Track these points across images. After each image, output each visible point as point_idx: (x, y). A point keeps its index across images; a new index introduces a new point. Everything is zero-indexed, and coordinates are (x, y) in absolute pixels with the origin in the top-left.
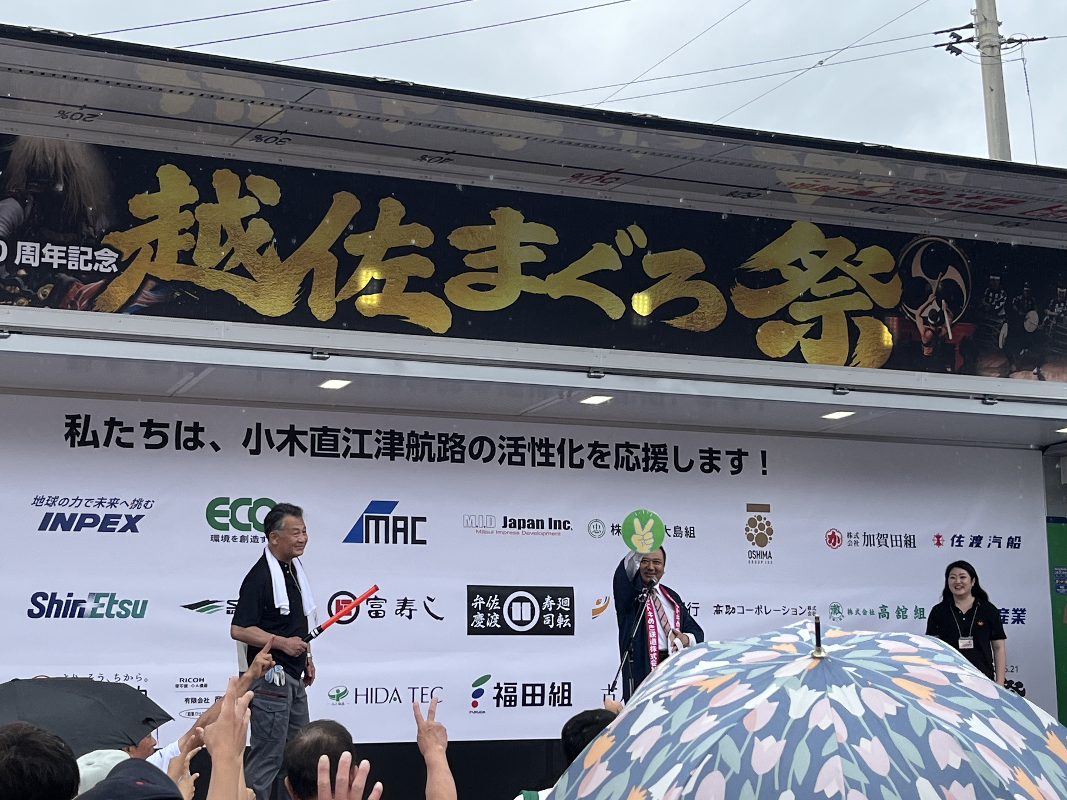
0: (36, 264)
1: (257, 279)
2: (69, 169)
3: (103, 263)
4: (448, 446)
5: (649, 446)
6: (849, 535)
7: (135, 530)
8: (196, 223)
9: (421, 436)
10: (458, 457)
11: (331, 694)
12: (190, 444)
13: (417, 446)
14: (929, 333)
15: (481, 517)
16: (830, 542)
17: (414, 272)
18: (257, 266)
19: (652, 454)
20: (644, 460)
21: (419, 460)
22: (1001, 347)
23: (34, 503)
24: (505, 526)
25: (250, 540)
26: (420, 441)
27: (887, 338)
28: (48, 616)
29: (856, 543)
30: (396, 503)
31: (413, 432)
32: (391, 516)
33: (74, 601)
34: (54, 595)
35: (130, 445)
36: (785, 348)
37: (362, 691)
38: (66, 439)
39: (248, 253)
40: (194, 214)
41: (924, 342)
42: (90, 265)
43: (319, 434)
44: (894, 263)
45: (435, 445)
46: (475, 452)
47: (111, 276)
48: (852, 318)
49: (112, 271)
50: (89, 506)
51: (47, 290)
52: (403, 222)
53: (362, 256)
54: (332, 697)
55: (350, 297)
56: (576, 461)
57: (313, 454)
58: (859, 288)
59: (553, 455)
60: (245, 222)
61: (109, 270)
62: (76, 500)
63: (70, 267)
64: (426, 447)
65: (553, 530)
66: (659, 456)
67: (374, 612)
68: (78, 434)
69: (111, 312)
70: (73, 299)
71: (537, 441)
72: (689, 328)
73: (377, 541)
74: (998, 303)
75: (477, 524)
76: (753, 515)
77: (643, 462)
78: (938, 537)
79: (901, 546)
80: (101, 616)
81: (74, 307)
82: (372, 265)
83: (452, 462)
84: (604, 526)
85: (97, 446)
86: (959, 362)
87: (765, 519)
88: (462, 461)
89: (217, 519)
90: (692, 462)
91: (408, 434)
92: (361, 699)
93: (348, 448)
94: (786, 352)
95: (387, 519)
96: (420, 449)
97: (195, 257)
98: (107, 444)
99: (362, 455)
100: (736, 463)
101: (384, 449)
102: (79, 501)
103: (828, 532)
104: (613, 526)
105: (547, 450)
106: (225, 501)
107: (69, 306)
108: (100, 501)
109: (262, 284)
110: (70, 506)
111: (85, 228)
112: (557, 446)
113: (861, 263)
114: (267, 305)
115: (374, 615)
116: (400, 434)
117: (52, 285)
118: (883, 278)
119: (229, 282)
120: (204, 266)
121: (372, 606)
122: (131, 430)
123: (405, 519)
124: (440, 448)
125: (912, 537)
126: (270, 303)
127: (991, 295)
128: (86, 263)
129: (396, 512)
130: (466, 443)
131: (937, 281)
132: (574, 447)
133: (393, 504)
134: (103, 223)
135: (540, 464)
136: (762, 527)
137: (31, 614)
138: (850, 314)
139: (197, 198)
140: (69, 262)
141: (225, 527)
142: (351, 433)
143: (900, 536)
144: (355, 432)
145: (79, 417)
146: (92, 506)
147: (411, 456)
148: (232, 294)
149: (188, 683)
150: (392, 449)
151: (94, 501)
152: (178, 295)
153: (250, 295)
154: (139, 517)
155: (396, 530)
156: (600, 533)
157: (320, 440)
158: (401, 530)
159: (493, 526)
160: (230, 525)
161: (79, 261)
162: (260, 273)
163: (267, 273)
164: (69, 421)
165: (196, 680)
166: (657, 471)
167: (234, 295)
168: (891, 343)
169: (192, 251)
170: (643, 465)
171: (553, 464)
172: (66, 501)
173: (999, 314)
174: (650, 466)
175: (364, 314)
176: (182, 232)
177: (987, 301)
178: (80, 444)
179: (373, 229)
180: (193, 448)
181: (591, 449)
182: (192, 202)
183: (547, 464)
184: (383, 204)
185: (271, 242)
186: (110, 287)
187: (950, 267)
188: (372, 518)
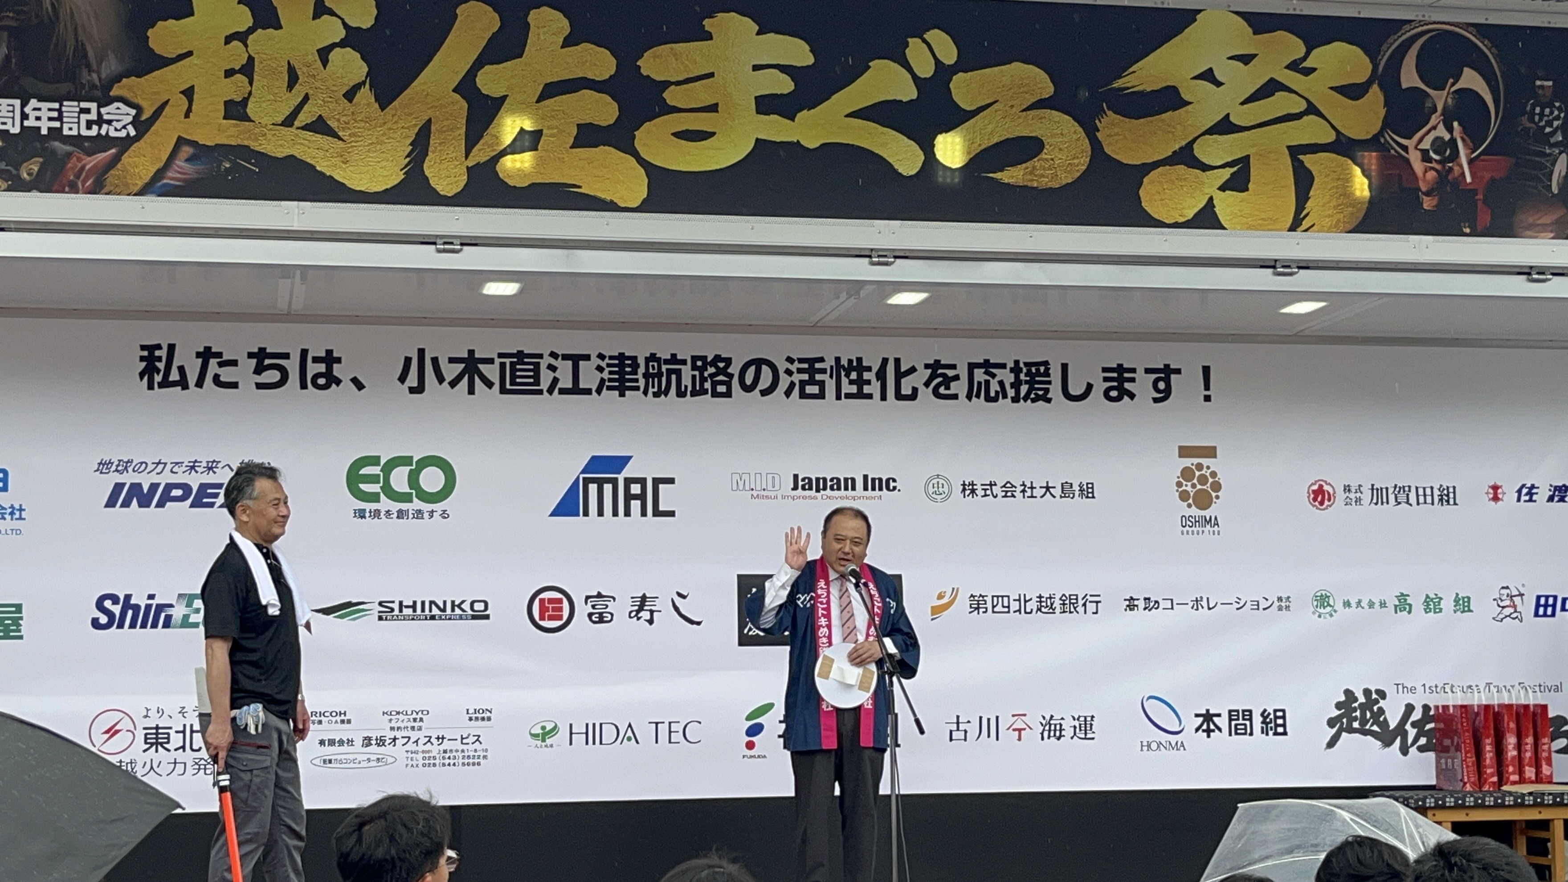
0: (16, 130)
1: (344, 138)
3: (114, 123)
4: (706, 374)
5: (1022, 365)
6: (1347, 489)
8: (251, 59)
9: (665, 360)
10: (721, 389)
11: (533, 732)
12: (322, 381)
13: (659, 375)
14: (1431, 175)
15: (758, 476)
16: (1315, 499)
17: (586, 118)
18: (343, 119)
19: (1026, 375)
20: (1012, 385)
21: (663, 396)
22: (1555, 191)
23: (98, 470)
24: (795, 488)
25: (411, 516)
26: (664, 368)
27: (1361, 185)
28: (121, 626)
29: (1358, 501)
30: (630, 458)
31: (653, 355)
32: (621, 478)
33: (157, 605)
34: (128, 597)
35: (234, 385)
36: (1189, 208)
37: (579, 728)
38: (142, 378)
39: (330, 100)
40: (246, 46)
41: (1424, 189)
42: (95, 128)
43: (511, 363)
44: (1370, 66)
45: (687, 372)
46: (749, 381)
47: (126, 143)
48: (1301, 157)
49: (128, 134)
50: (177, 473)
51: (34, 166)
52: (568, 43)
53: (504, 98)
54: (535, 736)
55: (488, 158)
56: (906, 390)
57: (503, 391)
58: (1312, 109)
59: (868, 382)
60: (324, 54)
61: (123, 134)
62: (159, 463)
63: (66, 132)
64: (674, 377)
65: (870, 493)
66: (1037, 379)
67: (597, 615)
68: (158, 371)
69: (129, 195)
70: (72, 178)
71: (844, 362)
72: (1029, 184)
73: (601, 513)
74: (1549, 124)
75: (753, 486)
76: (1188, 462)
77: (1012, 388)
78: (1495, 488)
79: (1433, 504)
80: (196, 625)
81: (74, 189)
82: (520, 109)
83: (713, 396)
84: (949, 485)
85: (185, 387)
86: (1485, 218)
87: (1208, 468)
88: (728, 394)
89: (362, 486)
90: (1090, 387)
91: (646, 358)
92: (579, 739)
93: (555, 381)
94: (1190, 214)
95: (615, 482)
96: (664, 379)
97: (251, 110)
98: (200, 384)
99: (576, 390)
100: (1162, 385)
101: (610, 380)
102: (163, 465)
103: (1312, 484)
104: (964, 485)
105: (860, 376)
106: (374, 461)
107: (67, 189)
108: (192, 464)
109: (353, 144)
110: (148, 473)
111: (85, 73)
112: (875, 369)
113: (1314, 70)
114: (363, 176)
115: (597, 619)
116: (634, 359)
117: (41, 160)
118: (1352, 92)
119: (302, 144)
120: (264, 121)
121: (593, 607)
122: (234, 363)
123: (642, 481)
124: (694, 377)
125: (1451, 490)
126: (367, 172)
127: (1538, 110)
128: (89, 125)
129: (629, 471)
130: (734, 369)
131: (1446, 92)
132: (902, 370)
133: (623, 461)
134: (111, 66)
135: (848, 396)
136: (1203, 480)
137: (96, 624)
138: (1295, 151)
139: (250, 22)
140: (64, 125)
141: (374, 497)
142: (560, 358)
143: (1432, 488)
144: (565, 357)
145: (159, 347)
146: (180, 472)
147: (651, 390)
148: (309, 160)
149: (322, 718)
150: (622, 380)
151: (184, 465)
152: (228, 166)
153: (337, 161)
155: (629, 497)
156: (943, 496)
157: (513, 370)
158: (636, 497)
159: (777, 488)
160: (382, 495)
161: (79, 123)
162: (349, 129)
163: (359, 128)
164: (145, 353)
165: (334, 714)
166: (1033, 401)
167: (312, 162)
168: (1367, 193)
169: (245, 101)
170: (1011, 393)
172: (144, 465)
173: (1552, 140)
174: (1022, 394)
175: (511, 183)
176: (229, 73)
177: (1531, 120)
178: (161, 385)
179: (520, 56)
180: (326, 387)
181: (929, 371)
182: (243, 29)
183: (860, 395)
184: (534, 17)
185: (364, 83)
186: (125, 158)
187: (1467, 70)
188: (593, 480)
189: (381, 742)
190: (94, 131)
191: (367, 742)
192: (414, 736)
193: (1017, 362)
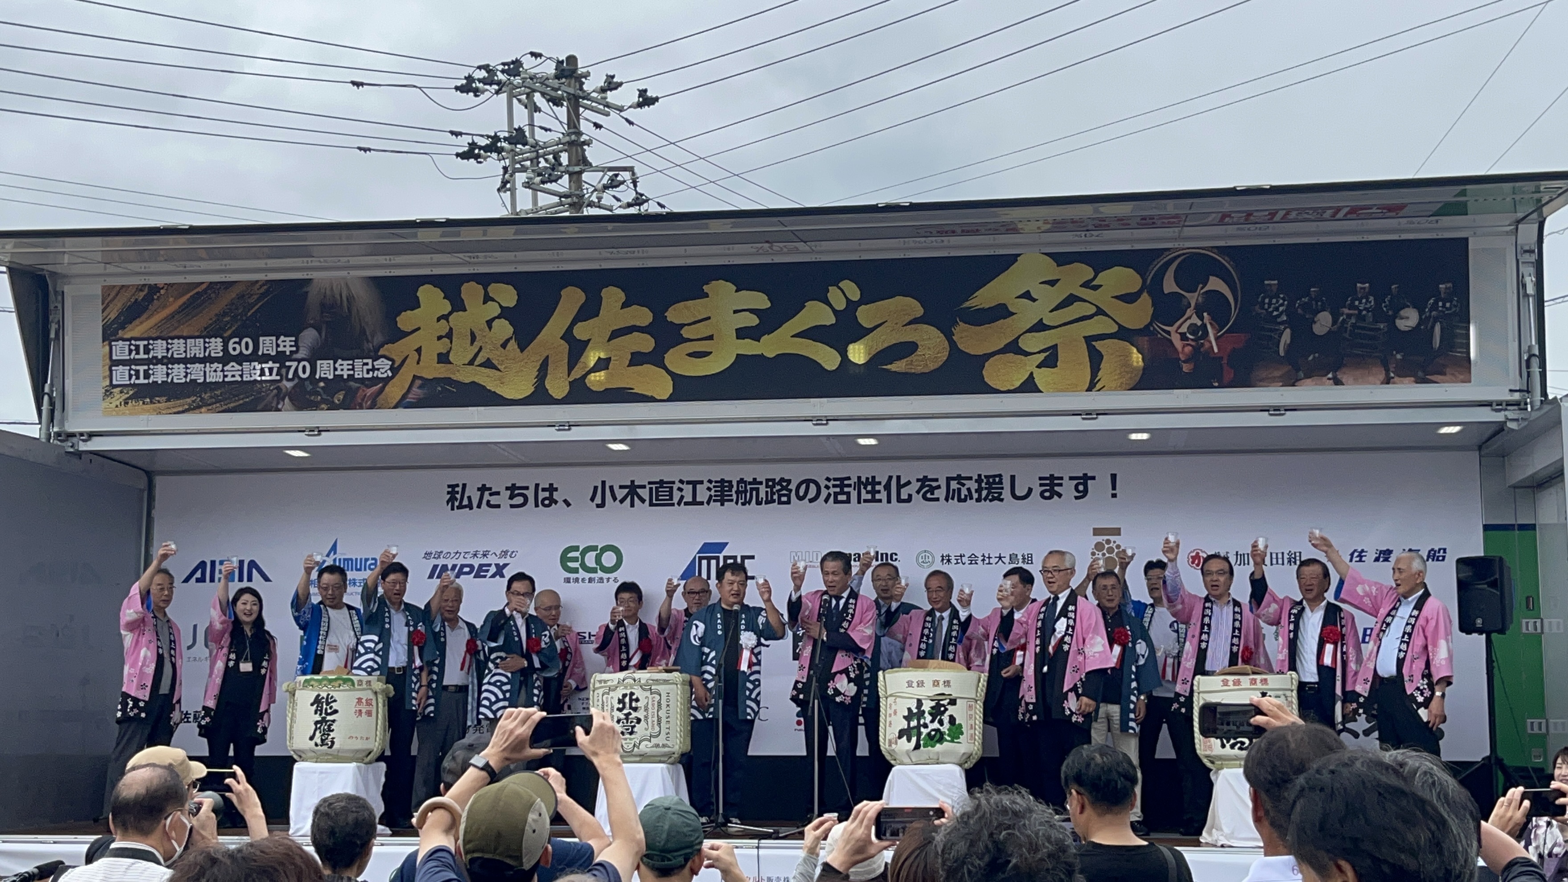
1: (501, 369)
2: (350, 299)
3: (381, 370)
4: (775, 490)
5: (983, 477)
7: (502, 576)
8: (451, 329)
9: (749, 482)
10: (784, 499)
12: (547, 502)
13: (746, 491)
14: (1188, 349)
15: (807, 553)
16: (1193, 563)
17: (635, 349)
18: (501, 359)
19: (986, 484)
20: (976, 491)
21: (747, 505)
22: (1282, 353)
25: (596, 581)
26: (749, 487)
30: (727, 544)
31: (742, 479)
32: (721, 556)
35: (498, 506)
36: (1017, 380)
38: (448, 504)
39: (493, 349)
40: (448, 322)
41: (1183, 359)
42: (371, 373)
43: (656, 487)
44: (1141, 281)
45: (763, 489)
46: (801, 493)
47: (387, 380)
48: (1094, 343)
50: (466, 558)
51: (341, 396)
52: (625, 305)
53: (589, 340)
55: (581, 375)
56: (904, 496)
57: (651, 504)
58: (1100, 312)
59: (879, 492)
60: (489, 323)
61: (385, 375)
62: (457, 553)
63: (356, 376)
64: (754, 493)
66: (994, 486)
68: (456, 499)
70: (360, 401)
71: (863, 480)
72: (909, 371)
73: (709, 578)
74: (1277, 309)
75: (804, 560)
76: (1100, 539)
77: (976, 493)
79: (1283, 564)
82: (598, 346)
83: (779, 503)
84: (933, 557)
85: (471, 508)
86: (1229, 375)
87: (1115, 542)
88: (788, 502)
89: (569, 564)
90: (1030, 490)
91: (738, 481)
93: (682, 497)
94: (1017, 384)
95: (717, 559)
96: (748, 495)
97: (451, 358)
98: (479, 506)
99: (694, 502)
100: (1081, 488)
101: (715, 496)
102: (459, 554)
103: (1191, 552)
104: (943, 556)
105: (873, 488)
106: (576, 549)
107: (357, 407)
108: (474, 553)
109: (506, 373)
110: (452, 558)
111: (365, 343)
112: (883, 484)
113: (1100, 286)
114: (512, 390)
116: (730, 482)
117: (344, 392)
118: (1129, 298)
119: (479, 375)
120: (459, 363)
122: (498, 493)
123: (735, 558)
124: (767, 492)
126: (514, 388)
127: (1267, 301)
128: (368, 371)
129: (726, 552)
130: (793, 487)
131: (1196, 294)
132: (902, 483)
133: (724, 545)
134: (378, 338)
135: (866, 501)
136: (1111, 550)
138: (1089, 340)
139: (449, 308)
140: (356, 372)
141: (576, 571)
142: (685, 483)
143: (1283, 553)
144: (688, 483)
145: (457, 485)
146: (468, 558)
147: (740, 501)
148: (482, 384)
150: (722, 496)
151: (469, 553)
152: (439, 389)
153: (498, 383)
154: (506, 565)
156: (928, 564)
157: (657, 492)
160: (580, 569)
162: (504, 364)
163: (509, 363)
164: (450, 489)
166: (991, 501)
167: (484, 384)
168: (1141, 364)
169: (449, 352)
170: (975, 496)
171: (880, 501)
172: (450, 554)
173: (1279, 320)
174: (983, 496)
175: (594, 389)
176: (440, 338)
177: (1263, 308)
178: (458, 508)
179: (598, 316)
180: (549, 506)
181: (919, 483)
182: (446, 313)
183: (874, 500)
184: (605, 293)
185: (511, 338)
186: (387, 389)
187: (1212, 278)
188: (704, 558)
190: (370, 375)
193: (980, 476)
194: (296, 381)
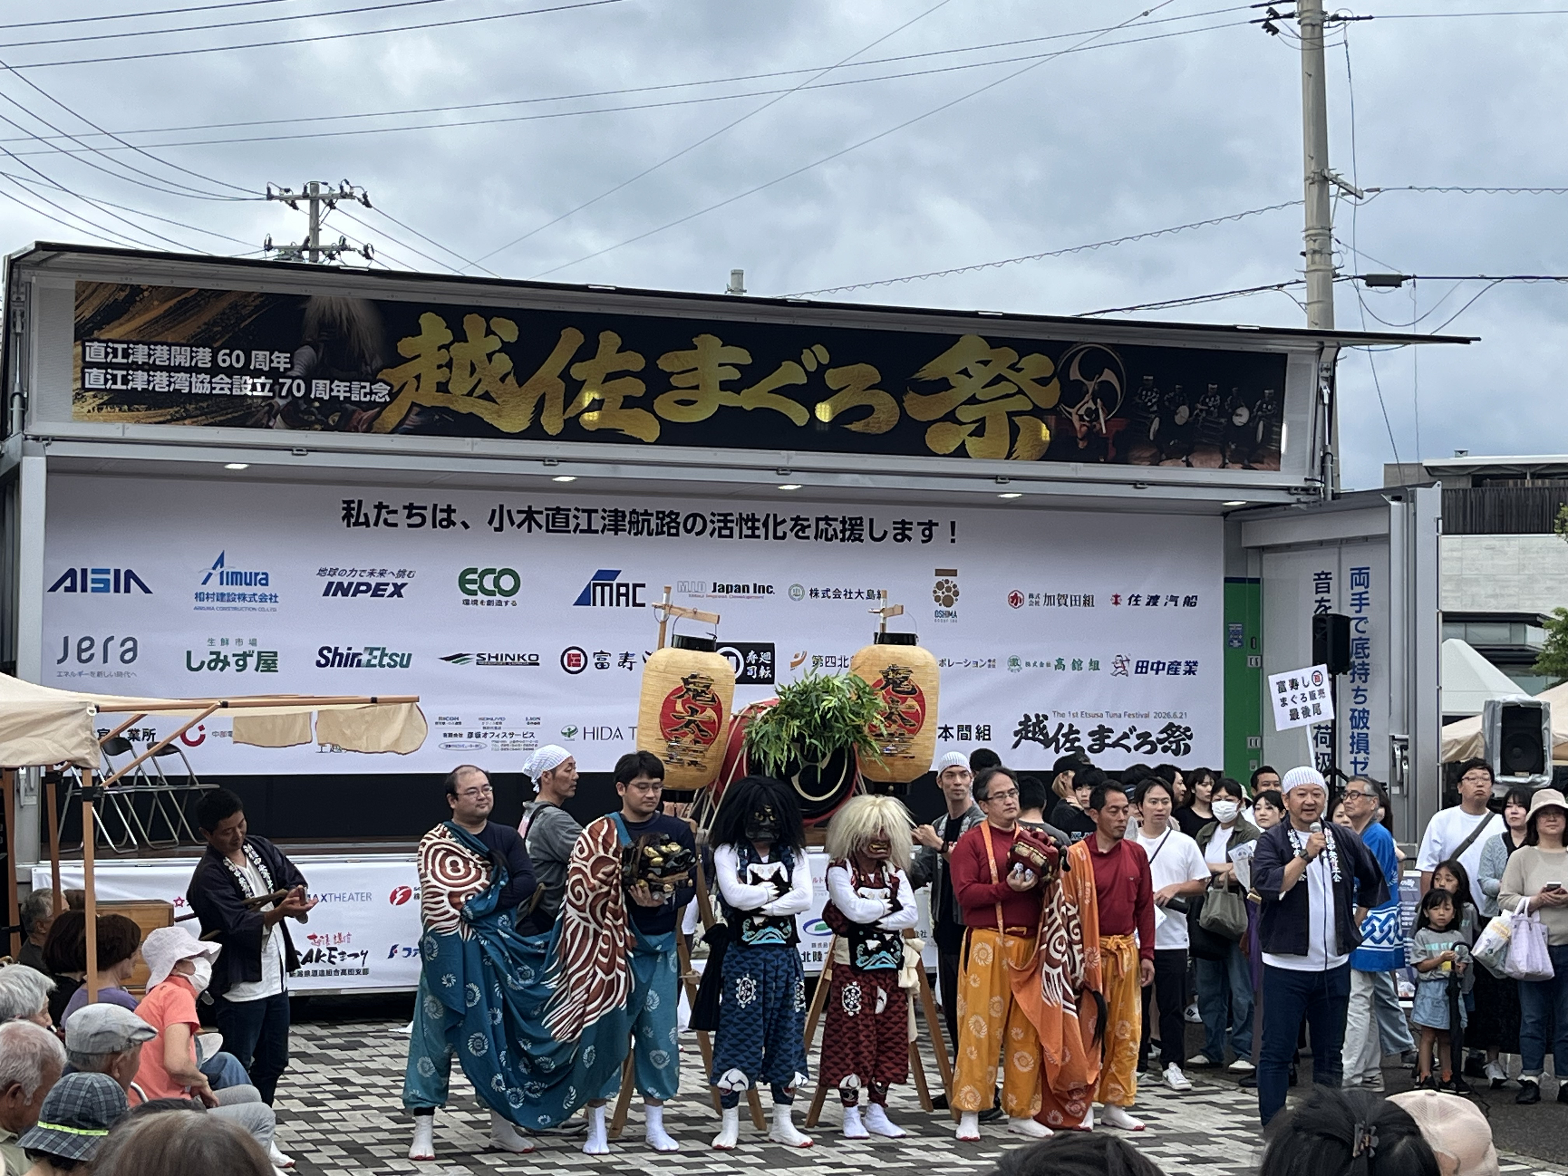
0: (326, 397)
1: (499, 403)
2: (351, 320)
3: (378, 394)
4: (664, 522)
5: (847, 519)
6: (1031, 596)
7: (400, 596)
8: (451, 359)
9: (641, 513)
10: (673, 531)
11: (563, 731)
12: (444, 523)
13: (638, 522)
14: (1084, 429)
15: (693, 583)
16: (1012, 602)
17: (628, 393)
18: (499, 392)
19: (849, 526)
20: (841, 532)
21: (639, 535)
22: (1151, 437)
23: (318, 574)
24: (714, 591)
25: (495, 604)
26: (640, 518)
27: (1045, 434)
28: (332, 665)
29: (1037, 603)
30: (619, 572)
31: (634, 510)
32: (615, 583)
33: (353, 653)
34: (336, 649)
35: (395, 525)
36: (952, 446)
37: (589, 730)
38: (343, 520)
39: (492, 382)
40: (449, 352)
41: (1080, 437)
42: (368, 397)
43: (552, 514)
44: (1053, 367)
45: (654, 521)
46: (689, 527)
47: (385, 405)
48: (1014, 418)
49: (386, 400)
50: (363, 576)
51: (336, 417)
52: (620, 350)
53: (584, 381)
54: (565, 734)
55: (575, 414)
56: (780, 534)
57: (548, 530)
58: (1020, 391)
59: (758, 528)
60: (490, 356)
61: (383, 400)
62: (352, 571)
63: (353, 399)
64: (646, 523)
65: (757, 594)
66: (855, 527)
67: (600, 664)
68: (353, 516)
69: (386, 433)
70: (355, 424)
71: (744, 516)
72: (866, 431)
73: (603, 604)
74: (1150, 400)
75: (690, 589)
76: (941, 579)
78: (1116, 597)
80: (374, 666)
81: (357, 431)
82: (593, 387)
83: (668, 535)
84: (803, 590)
85: (368, 525)
86: (1112, 454)
87: (952, 582)
88: (677, 534)
89: (468, 586)
90: (885, 533)
91: (630, 512)
92: (589, 736)
93: (578, 525)
94: (952, 449)
95: (611, 586)
96: (640, 525)
97: (450, 387)
98: (376, 524)
99: (589, 530)
100: (927, 533)
101: (609, 525)
102: (355, 572)
103: (1011, 593)
104: (811, 590)
105: (753, 524)
106: (474, 571)
107: (353, 430)
108: (371, 571)
109: (504, 406)
110: (347, 576)
111: (364, 367)
112: (762, 521)
113: (1022, 369)
114: (508, 424)
115: (600, 667)
116: (623, 512)
117: (339, 414)
118: (1043, 382)
119: (477, 406)
120: (458, 393)
121: (598, 659)
122: (395, 512)
123: (627, 586)
124: (657, 524)
126: (511, 422)
127: (1144, 393)
128: (365, 395)
129: (619, 580)
130: (681, 520)
131: (1094, 382)
132: (778, 521)
133: (618, 572)
134: (377, 362)
135: (747, 536)
136: (949, 589)
137: (319, 664)
138: (1010, 415)
139: (452, 338)
140: (352, 395)
141: (474, 593)
142: (581, 511)
144: (584, 511)
145: (353, 502)
146: (365, 576)
147: (632, 531)
148: (480, 415)
149: (445, 721)
150: (616, 525)
151: (367, 572)
152: (437, 418)
153: (495, 416)
154: (404, 585)
155: (619, 594)
156: (799, 597)
157: (554, 518)
158: (623, 595)
159: (704, 590)
160: (479, 591)
161: (360, 394)
162: (502, 398)
163: (507, 397)
164: (345, 506)
165: (452, 719)
166: (852, 541)
167: (482, 416)
168: (1048, 439)
169: (448, 382)
170: (840, 536)
171: (759, 537)
172: (345, 571)
173: (1152, 410)
174: (847, 537)
175: (587, 428)
176: (440, 367)
177: (1141, 398)
178: (355, 524)
179: (594, 358)
180: (447, 527)
181: (793, 522)
182: (447, 343)
183: (753, 536)
184: (602, 336)
185: (509, 373)
186: (384, 414)
187: (1106, 370)
188: (598, 584)
189: (478, 736)
190: (368, 399)
191: (470, 735)
192: (497, 732)
193: (844, 517)
194: (290, 398)
